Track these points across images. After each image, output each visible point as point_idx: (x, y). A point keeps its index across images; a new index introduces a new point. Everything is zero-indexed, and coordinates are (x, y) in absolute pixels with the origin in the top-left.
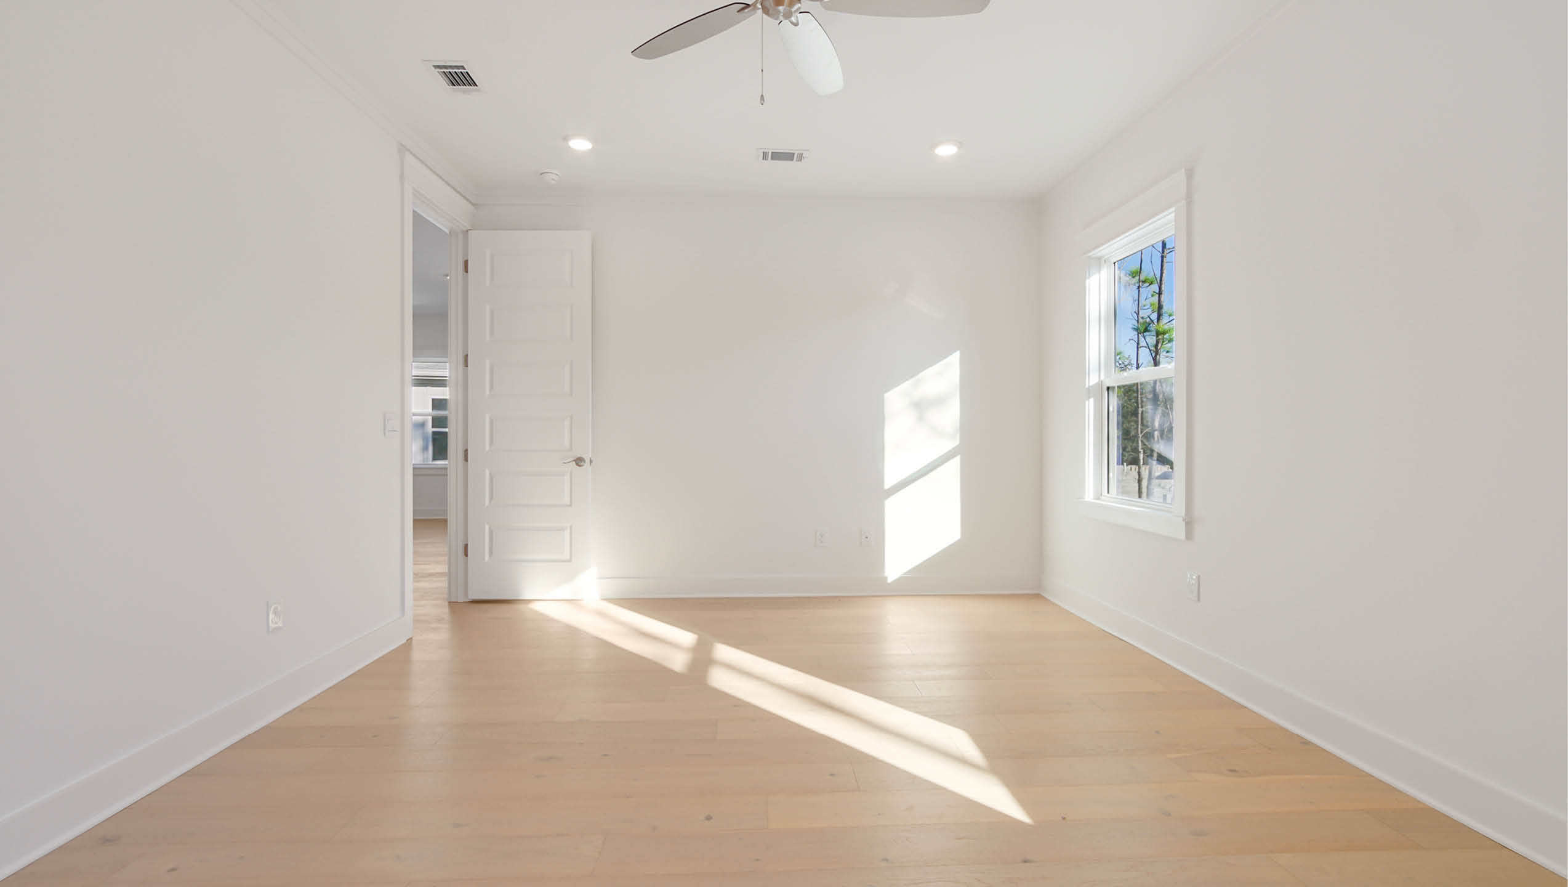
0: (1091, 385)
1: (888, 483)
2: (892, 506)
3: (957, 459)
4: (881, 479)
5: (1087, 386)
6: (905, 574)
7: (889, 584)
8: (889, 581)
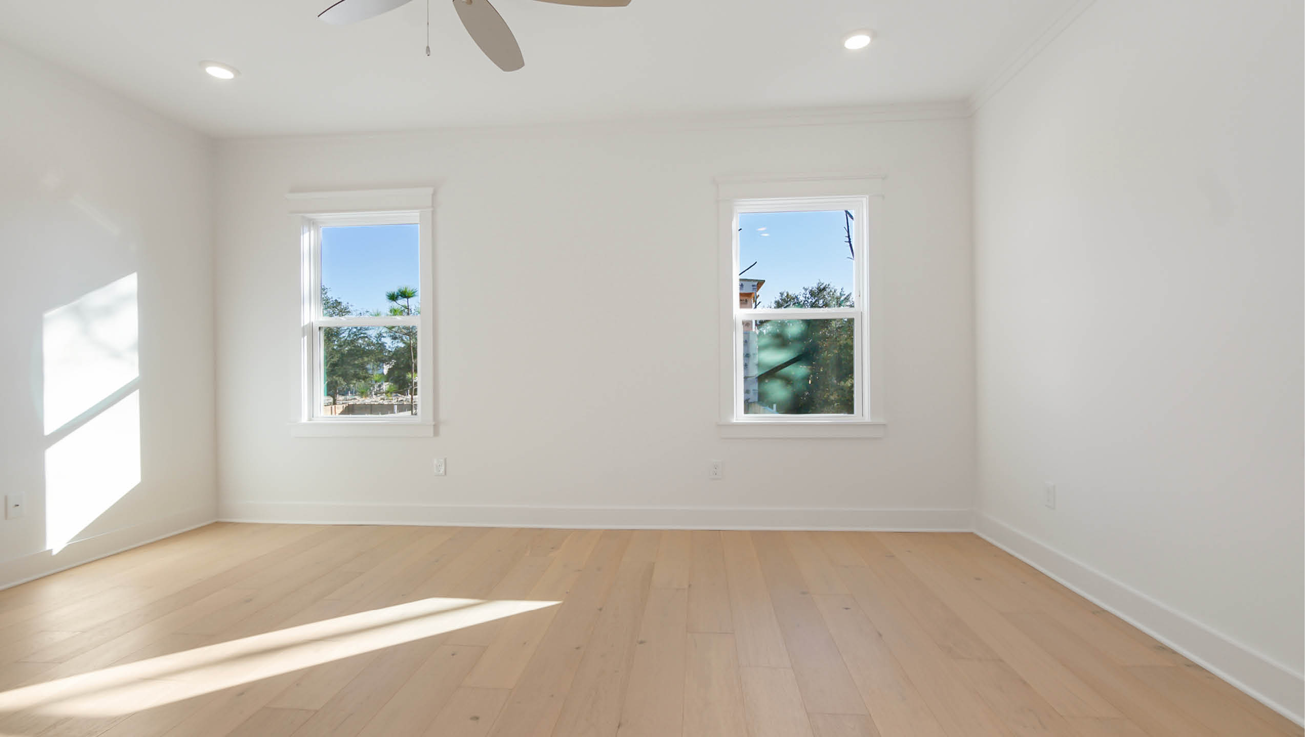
0: (306, 324)
1: (49, 428)
2: (54, 456)
3: (136, 394)
4: (39, 424)
5: (302, 325)
6: (72, 540)
7: (54, 556)
8: (55, 552)
